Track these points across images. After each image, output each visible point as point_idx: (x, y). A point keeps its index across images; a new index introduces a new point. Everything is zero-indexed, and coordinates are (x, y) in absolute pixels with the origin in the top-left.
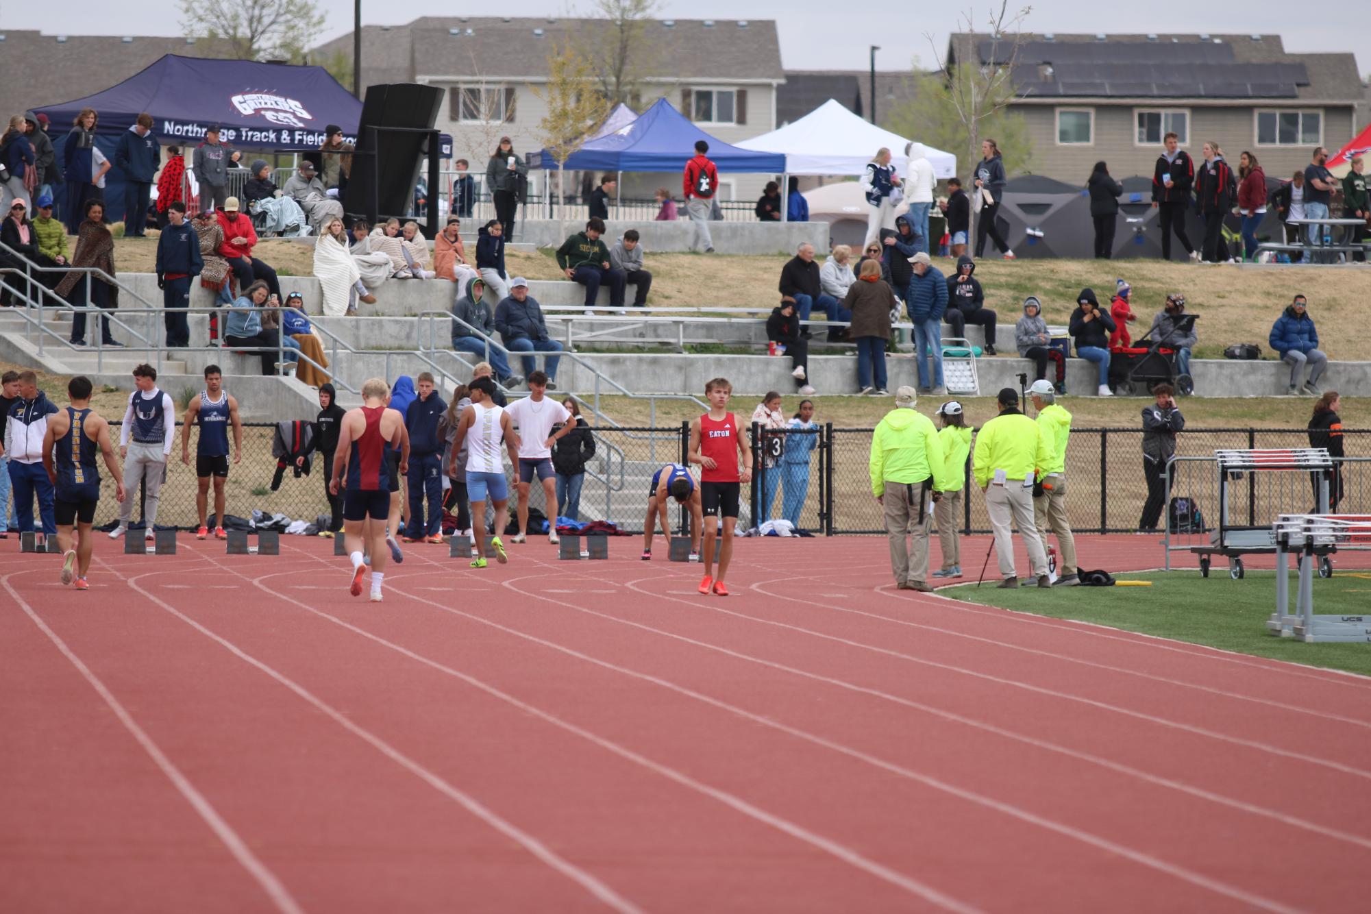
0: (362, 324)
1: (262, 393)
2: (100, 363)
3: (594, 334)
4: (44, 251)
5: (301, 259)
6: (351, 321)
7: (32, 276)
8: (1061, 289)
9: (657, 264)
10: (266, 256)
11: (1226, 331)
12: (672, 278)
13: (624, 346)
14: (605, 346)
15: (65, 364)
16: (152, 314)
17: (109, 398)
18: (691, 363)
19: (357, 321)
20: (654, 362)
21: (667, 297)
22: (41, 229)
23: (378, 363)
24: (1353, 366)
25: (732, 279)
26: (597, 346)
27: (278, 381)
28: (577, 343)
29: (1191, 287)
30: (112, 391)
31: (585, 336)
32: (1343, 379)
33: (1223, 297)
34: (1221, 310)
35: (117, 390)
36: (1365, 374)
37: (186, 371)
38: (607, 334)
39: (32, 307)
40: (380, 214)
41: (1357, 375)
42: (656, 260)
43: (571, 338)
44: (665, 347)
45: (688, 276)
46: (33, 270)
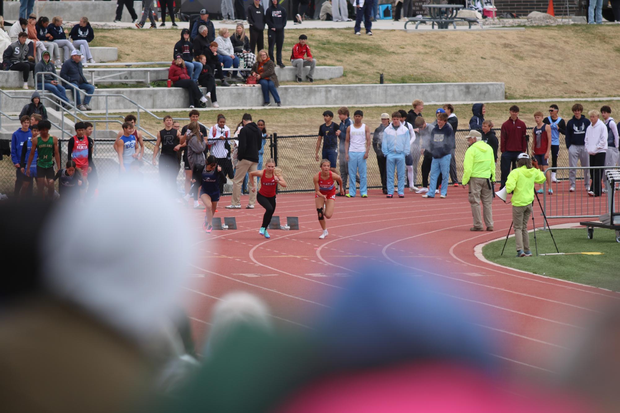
3: (102, 78)
8: (321, 45)
9: (115, 36)
11: (411, 67)
12: (126, 44)
18: (155, 93)
20: (138, 92)
21: (128, 55)
24: (483, 85)
25: (155, 44)
28: (97, 83)
29: (384, 43)
31: (99, 79)
32: (478, 92)
33: (403, 48)
34: (405, 55)
36: (488, 89)
41: (484, 90)
43: (94, 81)
44: (140, 84)
45: (133, 42)
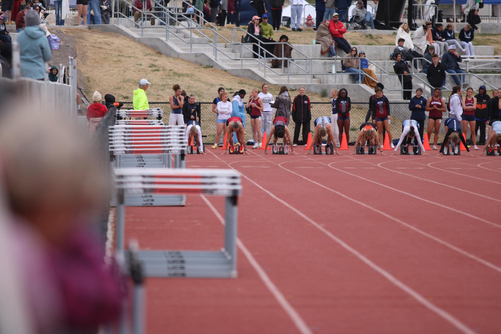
0: (386, 64)
1: (353, 90)
2: (288, 80)
3: (476, 66)
4: (264, 36)
5: (360, 39)
6: (382, 62)
7: (261, 45)
10: (347, 38)
13: (488, 71)
14: (481, 71)
15: (274, 80)
16: (308, 60)
17: (293, 93)
19: (384, 62)
22: (264, 27)
23: (394, 78)
26: (478, 71)
27: (359, 86)
28: (470, 70)
30: (293, 90)
31: (473, 67)
35: (295, 90)
37: (320, 83)
38: (482, 66)
39: (261, 58)
40: (391, 20)
42: (497, 37)
43: (468, 68)
46: (261, 43)
